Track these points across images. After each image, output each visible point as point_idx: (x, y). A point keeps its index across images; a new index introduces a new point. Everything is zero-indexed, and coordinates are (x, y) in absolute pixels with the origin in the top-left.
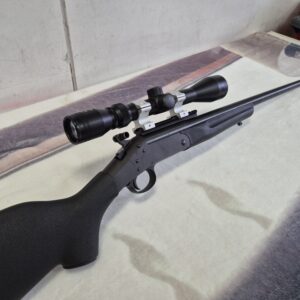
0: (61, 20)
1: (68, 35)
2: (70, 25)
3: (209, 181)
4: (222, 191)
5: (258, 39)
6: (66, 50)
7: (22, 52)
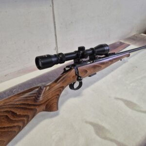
0: (54, 34)
1: (56, 40)
2: (57, 35)
3: (124, 98)
4: (131, 102)
5: (136, 37)
6: (55, 46)
7: (38, 47)
